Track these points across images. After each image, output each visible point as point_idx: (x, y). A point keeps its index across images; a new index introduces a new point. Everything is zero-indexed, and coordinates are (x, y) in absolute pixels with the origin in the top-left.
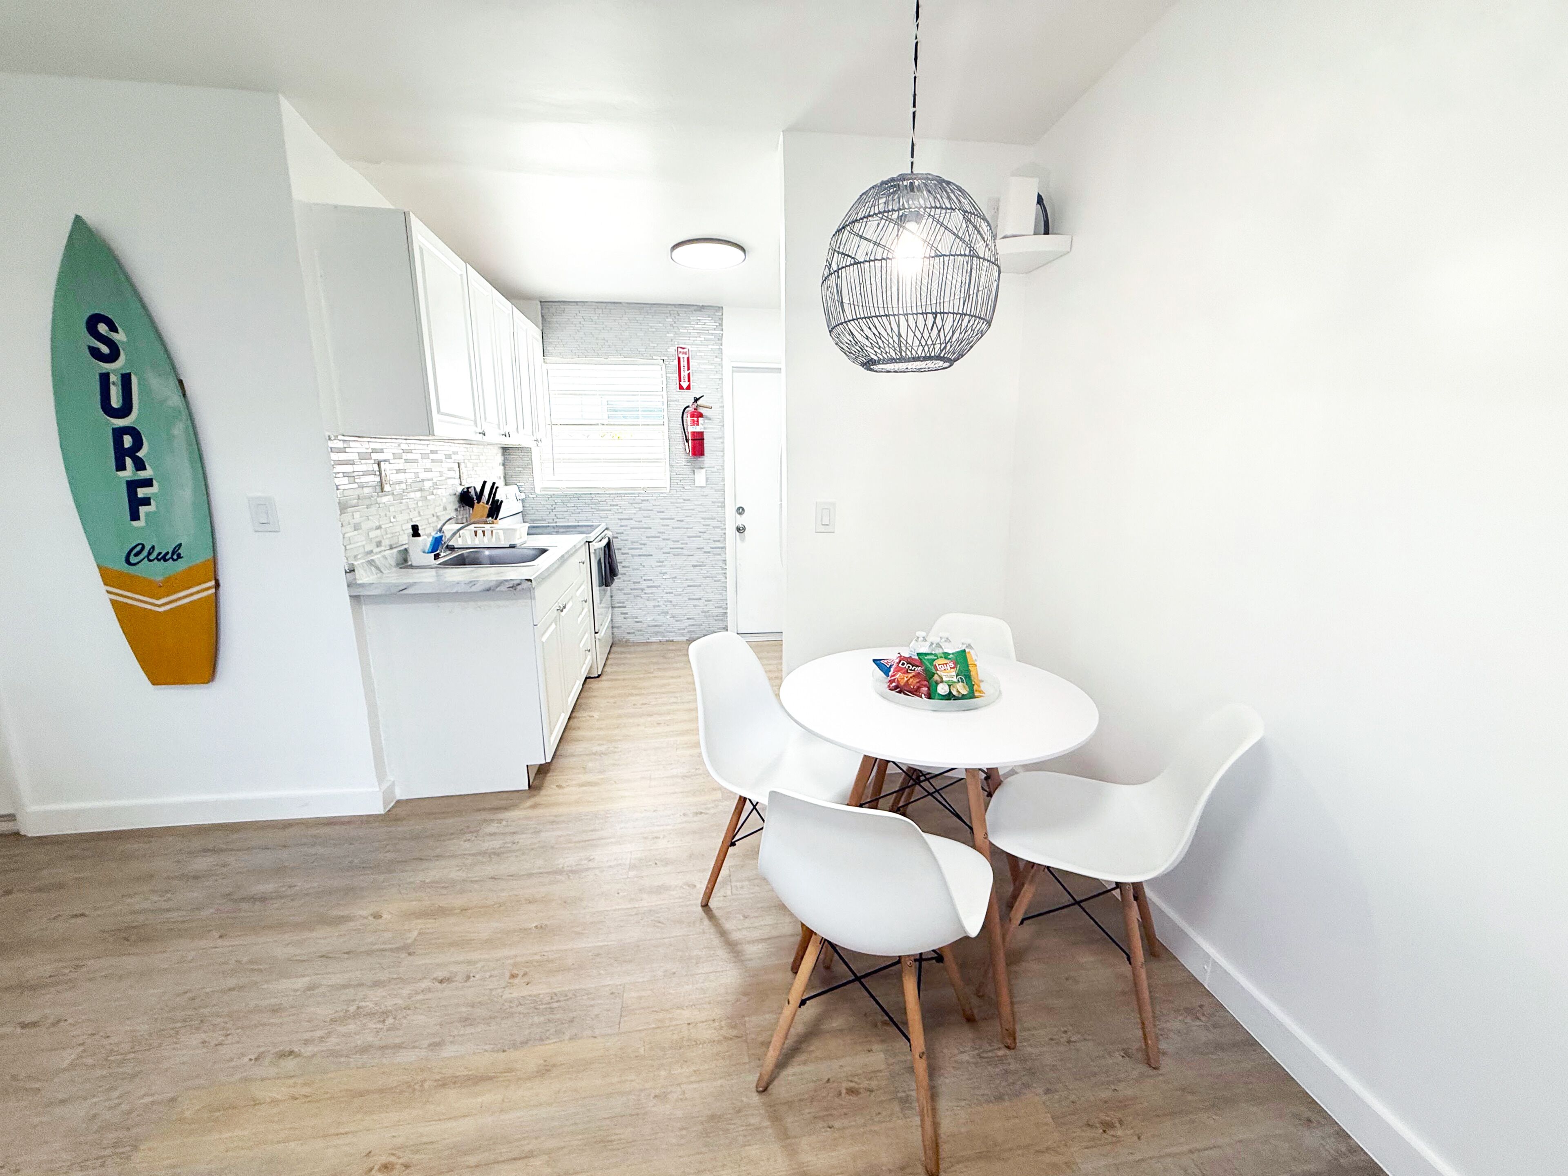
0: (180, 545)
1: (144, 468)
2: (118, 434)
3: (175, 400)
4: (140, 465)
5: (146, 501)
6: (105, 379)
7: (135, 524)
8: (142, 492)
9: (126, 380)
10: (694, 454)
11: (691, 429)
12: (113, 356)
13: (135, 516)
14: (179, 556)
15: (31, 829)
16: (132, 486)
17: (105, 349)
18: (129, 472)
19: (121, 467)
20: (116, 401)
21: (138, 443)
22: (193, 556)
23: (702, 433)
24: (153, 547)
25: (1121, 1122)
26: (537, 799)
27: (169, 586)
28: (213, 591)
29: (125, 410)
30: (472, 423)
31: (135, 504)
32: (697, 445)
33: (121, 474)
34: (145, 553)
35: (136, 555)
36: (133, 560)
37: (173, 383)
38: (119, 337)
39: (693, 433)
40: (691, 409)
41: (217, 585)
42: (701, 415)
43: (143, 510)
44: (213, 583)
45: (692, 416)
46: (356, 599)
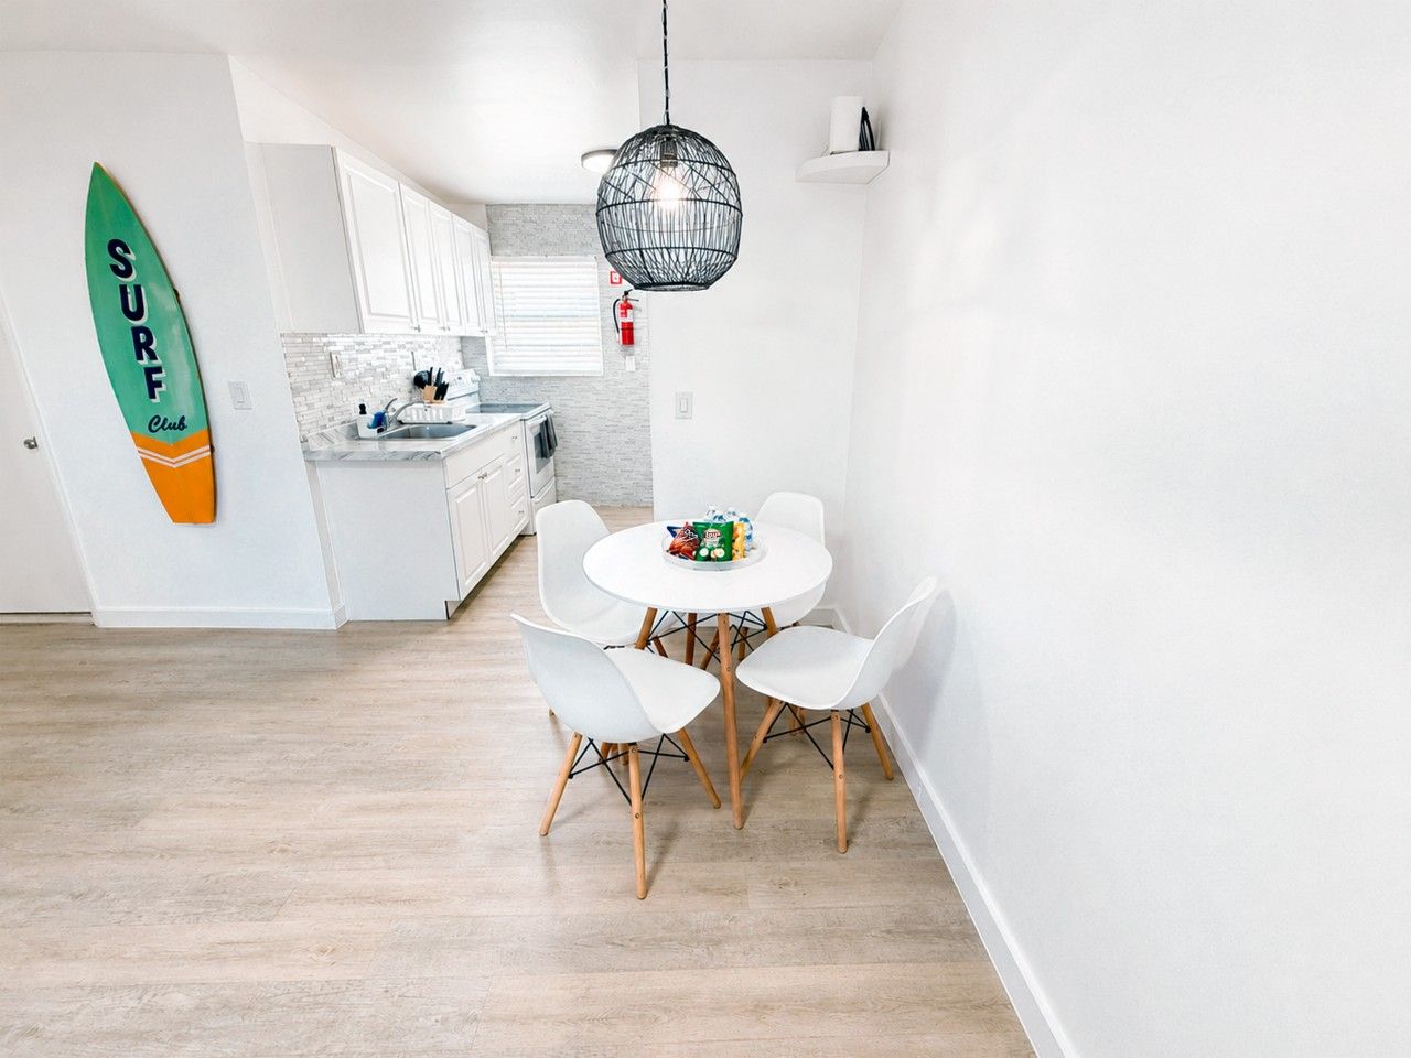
0: (183, 418)
1: (156, 359)
2: (136, 331)
3: (172, 306)
4: (152, 356)
5: (159, 384)
6: (123, 289)
7: (153, 400)
8: (155, 377)
9: (138, 289)
10: (624, 342)
11: (620, 320)
12: (128, 273)
13: (152, 396)
14: (184, 427)
15: (102, 622)
16: (149, 372)
17: (122, 267)
18: (145, 362)
19: (140, 357)
20: (132, 307)
21: (150, 340)
22: (194, 428)
23: (631, 324)
24: (166, 419)
25: (796, 884)
26: (453, 628)
27: (179, 449)
28: (209, 453)
29: (138, 315)
30: (408, 320)
31: (153, 386)
32: (628, 334)
33: (140, 362)
34: (160, 424)
35: (156, 424)
36: (154, 428)
37: (171, 292)
38: (131, 257)
39: (623, 323)
40: (621, 302)
41: (212, 449)
42: (630, 307)
43: (157, 390)
44: (209, 447)
45: (622, 307)
46: (310, 462)
